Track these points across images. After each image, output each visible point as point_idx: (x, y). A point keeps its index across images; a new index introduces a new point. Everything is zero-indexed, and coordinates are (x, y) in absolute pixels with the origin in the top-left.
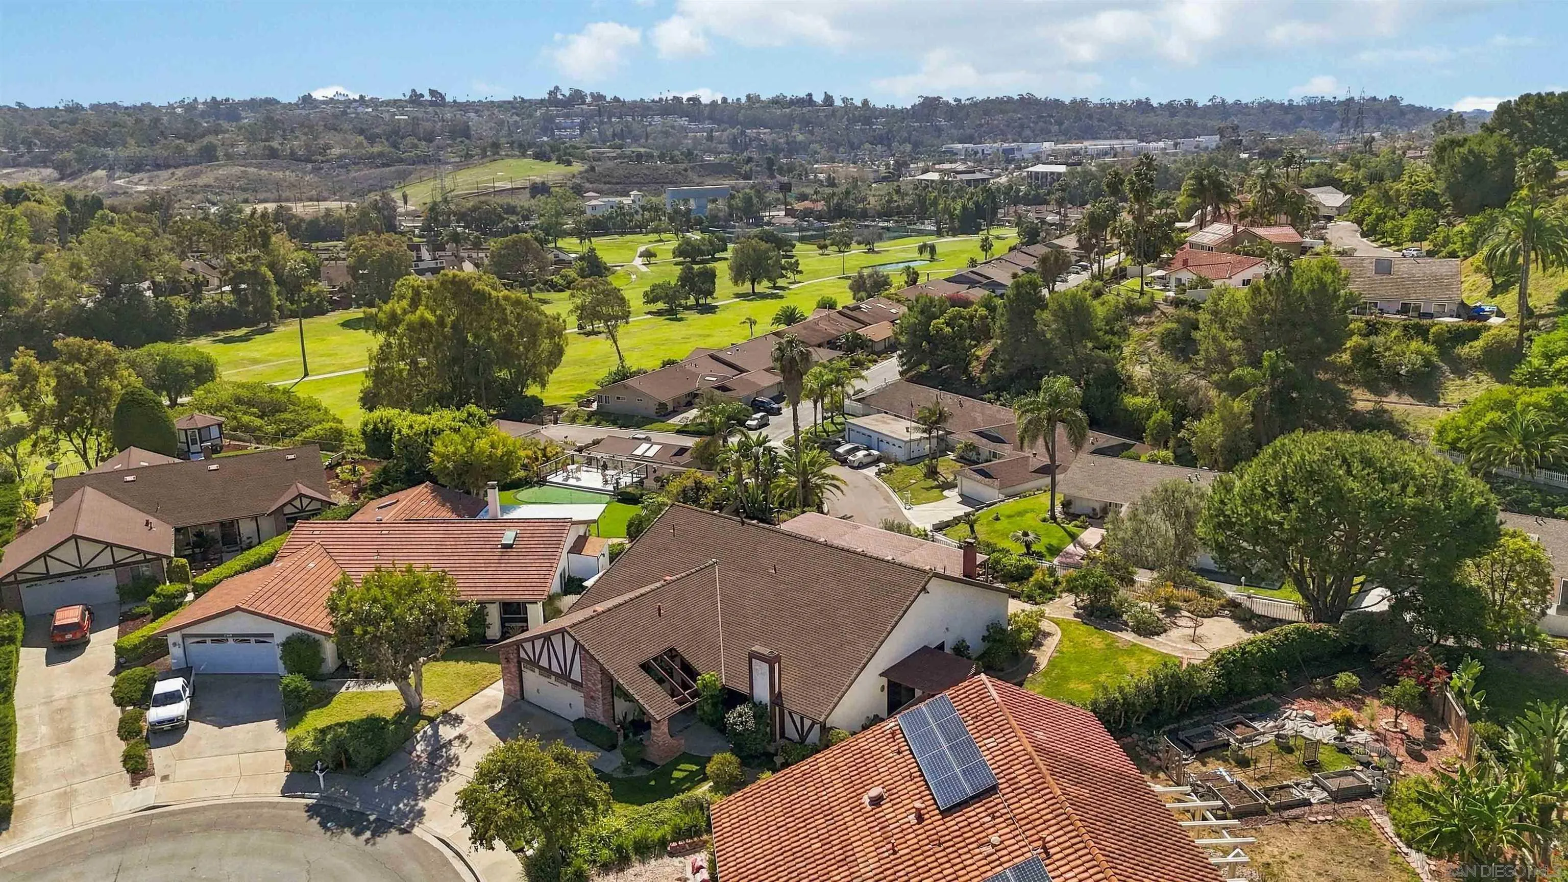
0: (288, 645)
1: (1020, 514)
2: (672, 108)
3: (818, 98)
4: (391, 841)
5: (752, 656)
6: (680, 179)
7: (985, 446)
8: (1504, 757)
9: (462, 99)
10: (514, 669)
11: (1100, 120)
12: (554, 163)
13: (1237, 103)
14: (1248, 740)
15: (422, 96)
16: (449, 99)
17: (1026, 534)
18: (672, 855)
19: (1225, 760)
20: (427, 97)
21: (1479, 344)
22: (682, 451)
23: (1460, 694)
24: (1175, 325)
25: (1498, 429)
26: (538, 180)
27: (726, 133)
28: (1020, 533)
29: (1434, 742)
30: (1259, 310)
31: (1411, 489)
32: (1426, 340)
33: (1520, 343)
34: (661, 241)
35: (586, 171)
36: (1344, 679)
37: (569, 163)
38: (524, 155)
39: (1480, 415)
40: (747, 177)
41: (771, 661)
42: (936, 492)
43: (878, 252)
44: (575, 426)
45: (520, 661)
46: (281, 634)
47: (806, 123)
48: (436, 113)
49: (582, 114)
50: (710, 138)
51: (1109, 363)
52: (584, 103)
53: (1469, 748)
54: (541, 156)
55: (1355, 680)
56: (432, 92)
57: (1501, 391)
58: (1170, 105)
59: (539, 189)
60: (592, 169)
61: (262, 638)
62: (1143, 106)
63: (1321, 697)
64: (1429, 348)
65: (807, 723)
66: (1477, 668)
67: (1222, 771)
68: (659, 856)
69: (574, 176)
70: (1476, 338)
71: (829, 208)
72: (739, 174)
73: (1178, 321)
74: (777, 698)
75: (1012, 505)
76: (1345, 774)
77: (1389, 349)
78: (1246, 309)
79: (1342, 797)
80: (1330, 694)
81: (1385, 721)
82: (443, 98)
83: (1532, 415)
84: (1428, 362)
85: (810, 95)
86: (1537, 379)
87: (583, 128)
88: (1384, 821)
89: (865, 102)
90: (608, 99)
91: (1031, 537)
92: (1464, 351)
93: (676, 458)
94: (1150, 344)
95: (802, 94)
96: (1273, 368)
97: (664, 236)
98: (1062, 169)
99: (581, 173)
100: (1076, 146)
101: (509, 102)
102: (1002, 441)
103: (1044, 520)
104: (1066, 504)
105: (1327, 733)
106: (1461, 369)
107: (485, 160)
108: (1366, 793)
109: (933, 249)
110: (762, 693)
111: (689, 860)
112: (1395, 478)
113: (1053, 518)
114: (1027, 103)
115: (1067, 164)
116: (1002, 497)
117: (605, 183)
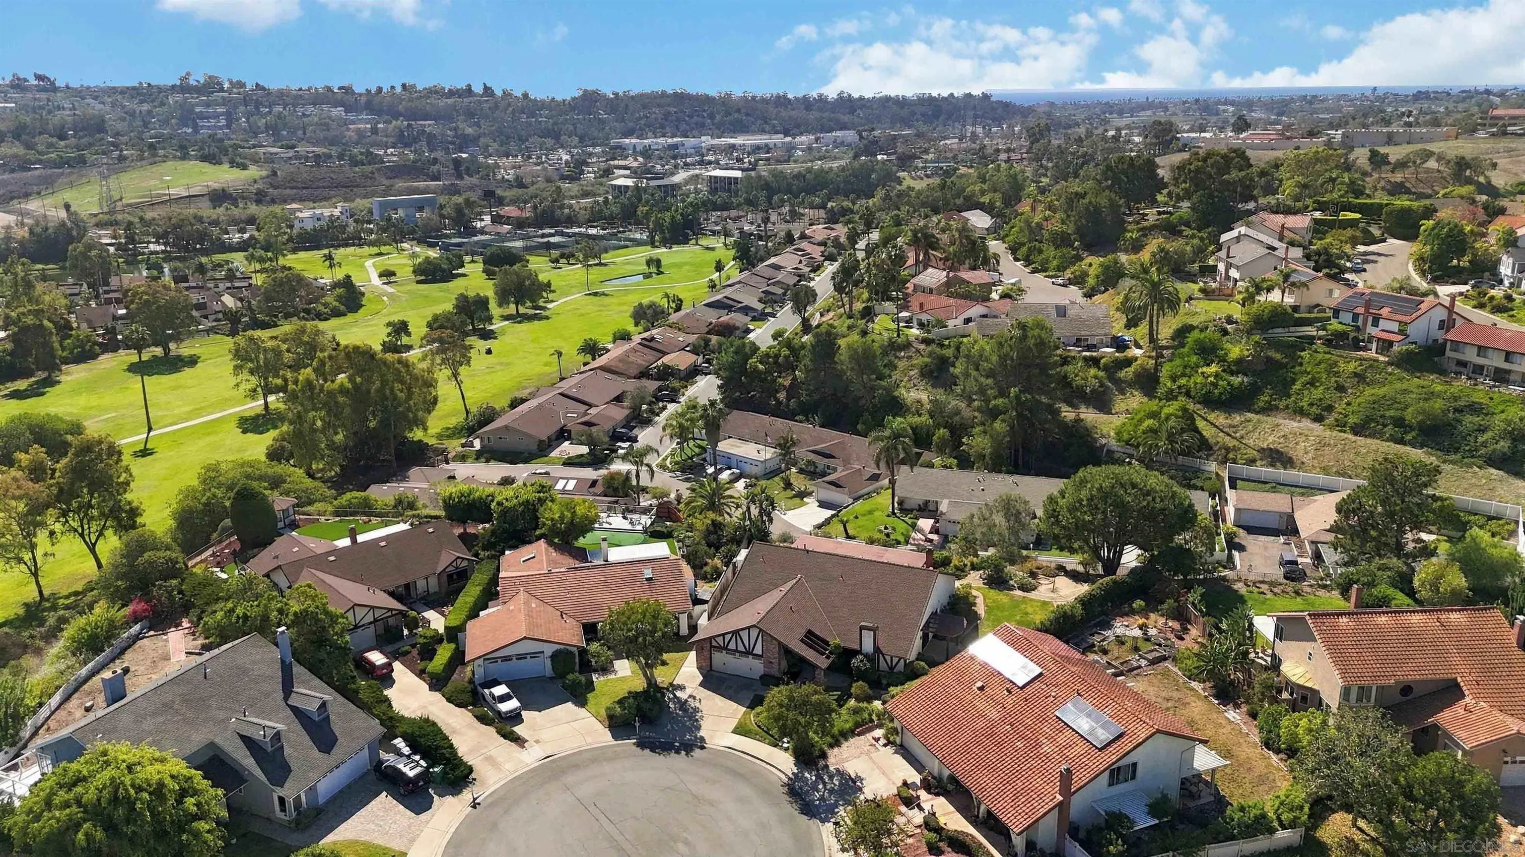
0: (555, 656)
1: (870, 512)
2: (325, 97)
3: (478, 89)
4: (697, 753)
5: (862, 628)
6: (369, 182)
7: (821, 462)
8: (1220, 631)
9: (75, 84)
10: (706, 653)
11: (747, 115)
12: (226, 166)
13: (861, 99)
14: (1103, 640)
15: (26, 80)
16: (60, 83)
17: (886, 528)
18: (859, 735)
19: (1095, 652)
20: (33, 82)
21: (1131, 370)
22: (594, 483)
23: (1193, 604)
24: (927, 360)
25: (1153, 431)
26: (216, 186)
27: (391, 127)
28: (882, 528)
29: (1185, 630)
30: (1003, 358)
31: (1158, 500)
32: (1099, 368)
33: (1156, 370)
34: (380, 254)
35: (268, 177)
36: (1138, 603)
37: (244, 167)
38: (185, 157)
39: (1141, 421)
40: (436, 178)
41: (874, 630)
42: (797, 500)
43: (605, 265)
44: (467, 464)
45: (711, 646)
46: (549, 649)
47: (470, 114)
48: (49, 100)
49: (224, 102)
50: (375, 131)
51: (889, 390)
52: (222, 90)
53: (1204, 629)
54: (210, 159)
55: (1142, 603)
56: (39, 77)
57: (1153, 405)
58: (805, 99)
59: (219, 197)
60: (274, 173)
61: (534, 655)
62: (781, 101)
63: (1127, 615)
64: (1101, 374)
65: (895, 660)
66: (1201, 590)
67: (1097, 657)
68: (853, 737)
69: (255, 182)
70: (1130, 366)
71: (536, 214)
72: (427, 175)
73: (930, 355)
74: (877, 650)
75: (860, 506)
76: (1152, 651)
77: (1076, 376)
78: (995, 358)
79: (1153, 662)
80: (1132, 612)
81: (1161, 621)
82: (53, 83)
83: (1172, 423)
84: (1102, 385)
85: (469, 86)
86: (1170, 396)
87: (230, 118)
88: (1175, 669)
89: (526, 96)
90: (249, 87)
91: (890, 530)
92: (1122, 374)
93: (591, 490)
94: (912, 373)
95: (461, 85)
96: (1017, 397)
97: (384, 249)
98: (738, 174)
99: (262, 178)
100: (732, 141)
101: (134, 88)
102: (833, 457)
103: (888, 516)
104: (901, 503)
105: (1138, 633)
106: (1122, 387)
107: (144, 163)
108: (1164, 658)
109: (658, 263)
110: (868, 646)
111: (869, 736)
112: (1148, 493)
113: (893, 513)
114: (680, 98)
115: (743, 170)
116: (851, 501)
117: (292, 188)
